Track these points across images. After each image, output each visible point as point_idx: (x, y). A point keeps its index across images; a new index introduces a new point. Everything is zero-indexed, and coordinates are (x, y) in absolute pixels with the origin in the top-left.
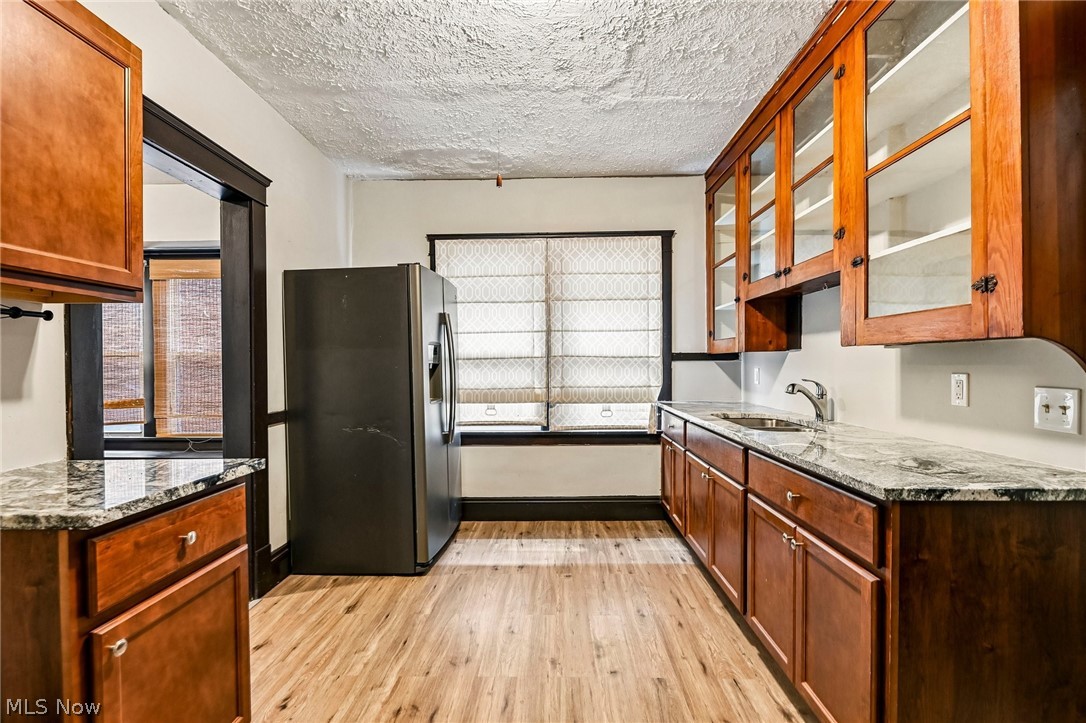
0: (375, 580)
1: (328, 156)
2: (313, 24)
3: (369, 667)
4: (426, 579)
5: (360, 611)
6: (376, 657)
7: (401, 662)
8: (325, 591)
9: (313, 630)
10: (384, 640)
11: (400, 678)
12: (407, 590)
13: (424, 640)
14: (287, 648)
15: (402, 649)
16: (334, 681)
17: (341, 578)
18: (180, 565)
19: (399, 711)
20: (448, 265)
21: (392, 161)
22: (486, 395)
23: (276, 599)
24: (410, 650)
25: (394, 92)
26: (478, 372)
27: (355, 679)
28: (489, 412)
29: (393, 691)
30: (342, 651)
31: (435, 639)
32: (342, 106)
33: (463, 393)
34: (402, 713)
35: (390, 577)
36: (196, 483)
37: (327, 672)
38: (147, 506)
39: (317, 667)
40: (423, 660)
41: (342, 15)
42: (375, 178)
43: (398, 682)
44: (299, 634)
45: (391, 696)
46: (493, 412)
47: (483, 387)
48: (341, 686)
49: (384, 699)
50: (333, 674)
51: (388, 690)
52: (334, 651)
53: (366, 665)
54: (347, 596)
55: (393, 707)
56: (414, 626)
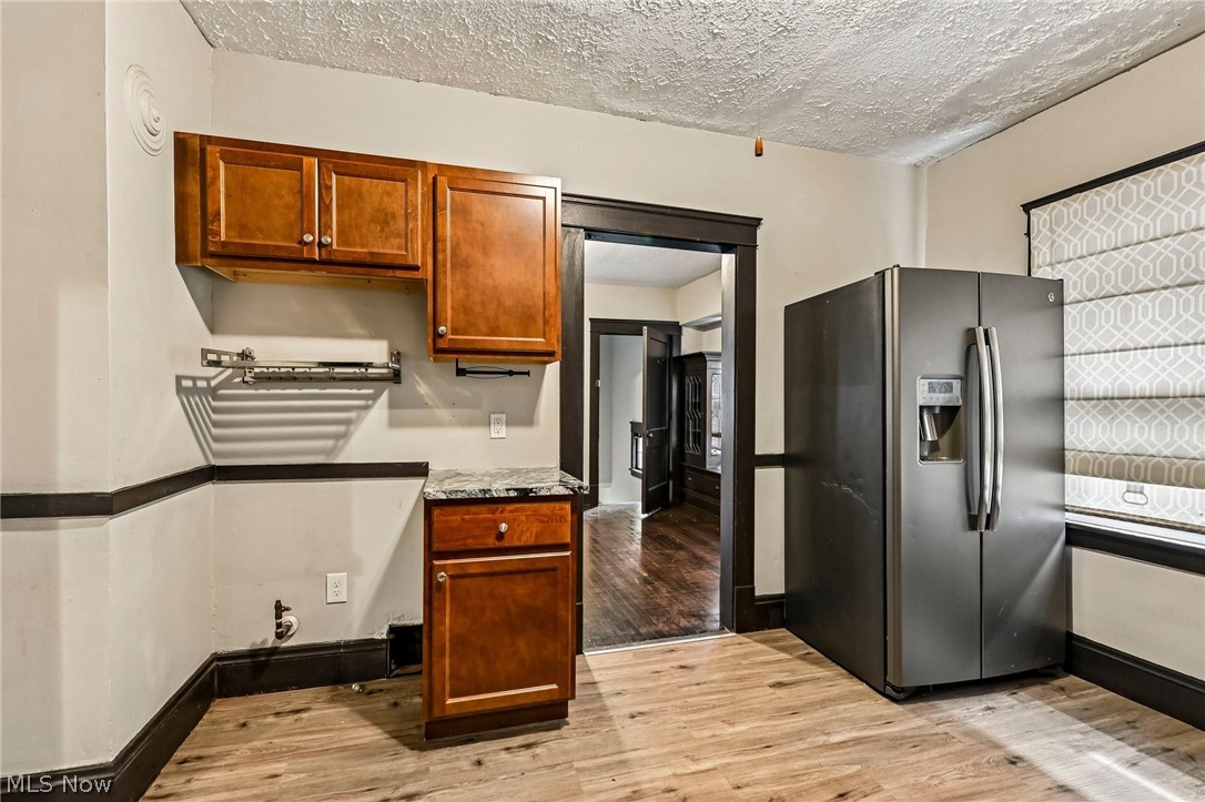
0: (842, 675)
1: (869, 155)
2: (709, 57)
3: (715, 740)
4: (896, 708)
5: (782, 692)
6: (729, 738)
7: (737, 759)
8: (788, 656)
9: (727, 681)
10: (757, 730)
11: (716, 769)
12: (854, 705)
13: (785, 760)
14: (694, 681)
15: (757, 749)
16: (679, 727)
17: (817, 654)
18: (498, 544)
19: (672, 790)
20: (1052, 244)
21: (946, 123)
22: (1119, 464)
23: (747, 640)
24: (761, 756)
25: (845, 54)
26: (1105, 422)
27: (690, 738)
28: (1131, 497)
29: (693, 773)
30: (717, 712)
31: (796, 767)
32: (820, 103)
33: (1075, 457)
34: (672, 794)
35: (860, 682)
36: (508, 490)
37: (684, 718)
38: (464, 495)
39: (686, 709)
40: (755, 774)
41: (716, 31)
42: (953, 151)
43: (708, 770)
44: (717, 676)
45: (688, 774)
46: (1139, 498)
47: (1114, 450)
48: (674, 736)
49: (679, 771)
50: (685, 722)
51: (694, 768)
52: (714, 707)
53: (714, 736)
54: (792, 672)
55: (674, 783)
56: (800, 740)
